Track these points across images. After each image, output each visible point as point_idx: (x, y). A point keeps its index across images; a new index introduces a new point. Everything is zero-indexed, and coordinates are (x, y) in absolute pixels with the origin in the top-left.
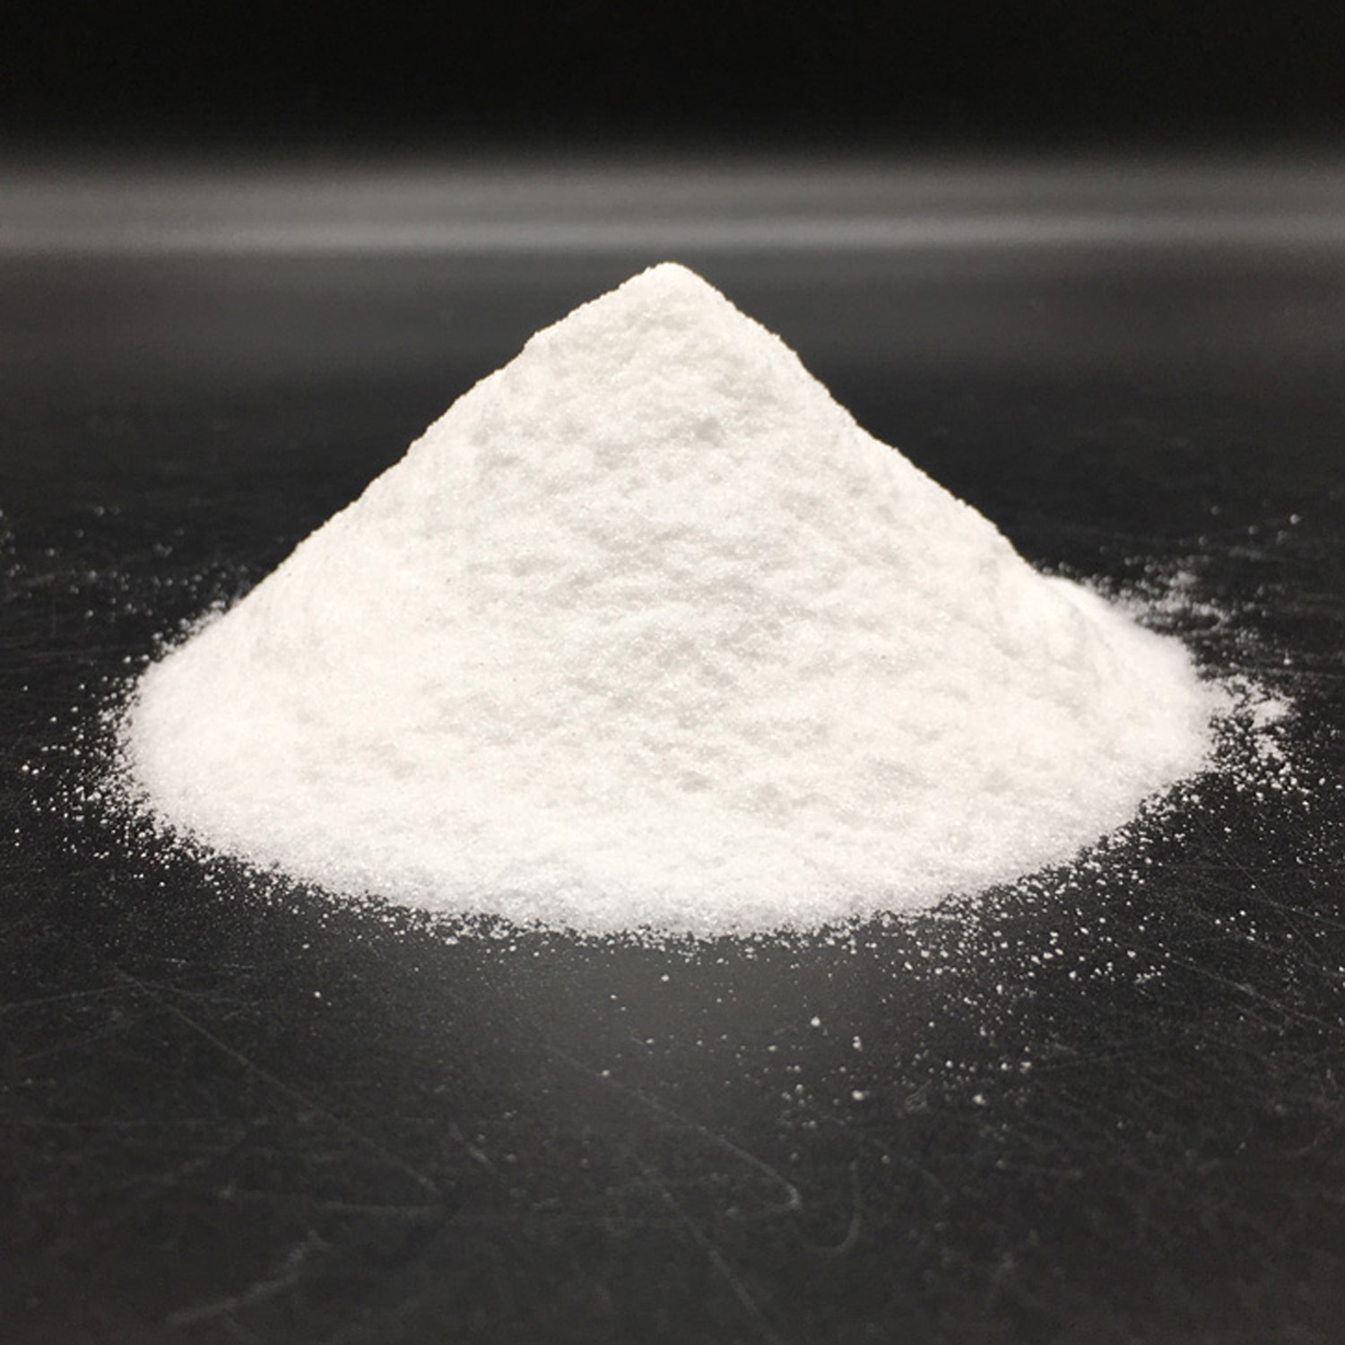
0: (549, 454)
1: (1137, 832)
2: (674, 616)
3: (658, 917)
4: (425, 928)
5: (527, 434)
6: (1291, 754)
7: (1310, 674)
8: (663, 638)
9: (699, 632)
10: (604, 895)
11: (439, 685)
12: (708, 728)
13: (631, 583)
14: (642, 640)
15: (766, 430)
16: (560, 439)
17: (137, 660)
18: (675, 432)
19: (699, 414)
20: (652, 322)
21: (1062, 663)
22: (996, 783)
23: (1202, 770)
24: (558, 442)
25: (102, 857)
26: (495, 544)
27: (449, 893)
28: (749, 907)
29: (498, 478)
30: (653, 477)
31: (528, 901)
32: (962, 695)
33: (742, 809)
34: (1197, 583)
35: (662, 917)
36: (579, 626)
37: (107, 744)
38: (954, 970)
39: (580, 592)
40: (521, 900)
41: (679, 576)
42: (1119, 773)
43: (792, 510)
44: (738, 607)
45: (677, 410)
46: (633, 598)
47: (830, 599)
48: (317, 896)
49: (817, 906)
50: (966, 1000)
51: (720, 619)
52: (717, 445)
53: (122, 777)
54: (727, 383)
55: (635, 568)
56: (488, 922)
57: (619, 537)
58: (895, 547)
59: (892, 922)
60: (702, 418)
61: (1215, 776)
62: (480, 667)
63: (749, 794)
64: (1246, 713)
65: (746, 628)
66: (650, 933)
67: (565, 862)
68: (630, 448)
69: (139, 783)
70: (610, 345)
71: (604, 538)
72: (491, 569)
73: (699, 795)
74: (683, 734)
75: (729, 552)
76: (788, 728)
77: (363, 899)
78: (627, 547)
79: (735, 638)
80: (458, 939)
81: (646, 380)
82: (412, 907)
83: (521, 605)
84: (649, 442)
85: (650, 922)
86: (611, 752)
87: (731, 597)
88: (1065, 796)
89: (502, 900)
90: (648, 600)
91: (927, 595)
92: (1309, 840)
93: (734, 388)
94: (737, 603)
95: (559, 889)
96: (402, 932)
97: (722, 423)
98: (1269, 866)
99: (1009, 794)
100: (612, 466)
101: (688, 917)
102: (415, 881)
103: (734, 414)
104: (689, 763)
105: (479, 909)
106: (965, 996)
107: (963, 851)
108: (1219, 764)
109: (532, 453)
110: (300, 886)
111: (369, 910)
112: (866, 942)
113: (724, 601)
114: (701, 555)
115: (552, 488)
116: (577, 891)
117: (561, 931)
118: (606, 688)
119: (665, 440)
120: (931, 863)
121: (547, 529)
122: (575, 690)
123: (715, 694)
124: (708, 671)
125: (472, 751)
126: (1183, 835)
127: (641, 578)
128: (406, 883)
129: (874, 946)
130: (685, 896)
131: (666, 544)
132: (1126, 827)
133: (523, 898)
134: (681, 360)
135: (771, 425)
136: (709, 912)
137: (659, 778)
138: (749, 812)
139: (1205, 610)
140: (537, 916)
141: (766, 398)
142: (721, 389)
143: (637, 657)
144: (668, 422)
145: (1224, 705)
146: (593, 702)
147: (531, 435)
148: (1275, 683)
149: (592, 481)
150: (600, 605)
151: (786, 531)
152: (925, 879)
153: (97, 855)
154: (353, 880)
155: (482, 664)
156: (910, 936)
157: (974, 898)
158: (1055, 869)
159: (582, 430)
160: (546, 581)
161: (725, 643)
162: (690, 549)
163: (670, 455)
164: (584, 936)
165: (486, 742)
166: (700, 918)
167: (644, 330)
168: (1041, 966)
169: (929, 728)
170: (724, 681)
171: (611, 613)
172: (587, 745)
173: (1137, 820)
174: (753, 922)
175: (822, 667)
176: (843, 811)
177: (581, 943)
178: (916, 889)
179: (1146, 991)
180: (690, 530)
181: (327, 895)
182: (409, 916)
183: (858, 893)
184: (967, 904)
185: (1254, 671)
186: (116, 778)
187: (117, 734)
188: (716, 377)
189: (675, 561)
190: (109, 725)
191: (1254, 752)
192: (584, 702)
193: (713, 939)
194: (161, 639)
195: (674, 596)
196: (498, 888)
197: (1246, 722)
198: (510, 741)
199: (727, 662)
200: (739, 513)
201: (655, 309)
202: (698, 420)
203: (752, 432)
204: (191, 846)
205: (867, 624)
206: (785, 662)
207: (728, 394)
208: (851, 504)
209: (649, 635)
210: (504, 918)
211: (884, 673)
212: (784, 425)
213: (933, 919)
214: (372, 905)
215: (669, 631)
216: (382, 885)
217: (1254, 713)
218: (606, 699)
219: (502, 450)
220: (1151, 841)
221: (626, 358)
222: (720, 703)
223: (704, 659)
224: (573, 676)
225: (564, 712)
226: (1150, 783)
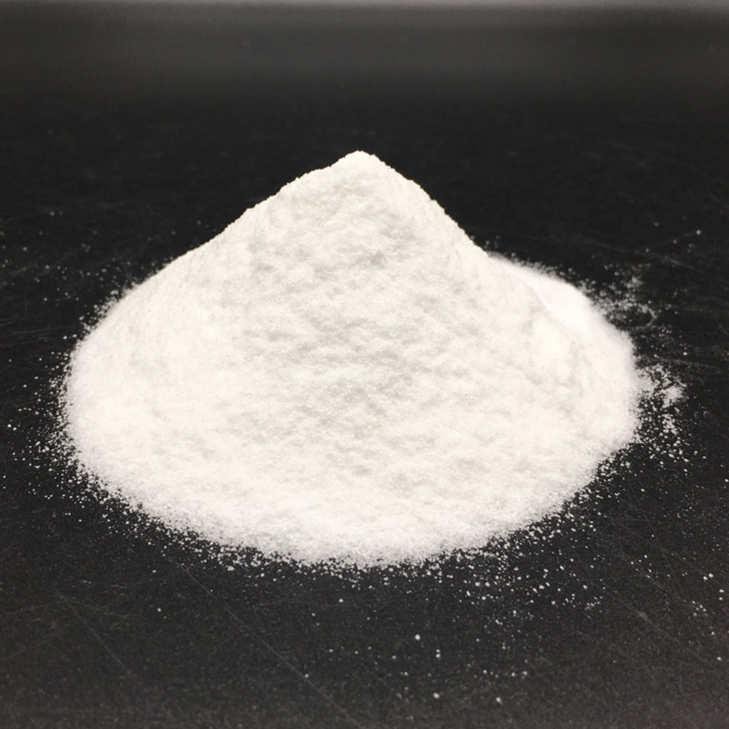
0: (289, 268)
1: (595, 491)
2: (354, 373)
3: (339, 553)
4: (217, 558)
5: (278, 253)
6: (681, 430)
7: (697, 364)
8: (348, 386)
9: (368, 383)
10: (311, 538)
11: (227, 404)
12: (371, 439)
13: (333, 352)
14: (337, 387)
15: (409, 257)
16: (296, 259)
17: (70, 338)
18: (359, 261)
19: (372, 250)
20: (349, 191)
21: (563, 384)
22: (523, 466)
23: (632, 441)
24: (294, 260)
25: (49, 498)
26: (259, 320)
27: (230, 533)
28: (387, 547)
29: (261, 277)
30: (346, 287)
31: (271, 540)
32: (507, 414)
33: (387, 487)
34: (641, 287)
35: (341, 553)
36: (303, 375)
37: (53, 406)
38: (492, 597)
39: (304, 354)
40: (267, 539)
41: (358, 349)
42: (589, 448)
43: (421, 306)
44: (389, 368)
45: (361, 247)
46: (333, 360)
47: (439, 361)
48: (161, 531)
49: (423, 547)
50: (497, 621)
51: (379, 374)
52: (382, 267)
53: (61, 433)
54: (389, 229)
55: (334, 342)
56: (251, 552)
57: (327, 323)
58: (477, 324)
59: (462, 558)
60: (374, 252)
61: (640, 445)
62: (250, 396)
63: (390, 480)
64: (660, 395)
65: (393, 380)
66: (335, 564)
67: (292, 517)
68: (334, 269)
69: (69, 438)
70: (325, 203)
71: (318, 323)
72: (257, 336)
73: (364, 478)
74: (357, 443)
75: (385, 335)
76: (413, 439)
77: (186, 534)
78: (331, 330)
79: (387, 386)
80: (234, 567)
81: (344, 227)
82: (211, 542)
83: (272, 360)
84: (345, 266)
85: (335, 557)
86: (318, 451)
87: (385, 362)
88: (558, 470)
89: (258, 538)
90: (341, 362)
91: (493, 352)
92: (685, 499)
93: (393, 232)
94: (388, 366)
95: (288, 533)
96: (205, 561)
97: (385, 254)
98: (662, 520)
99: (528, 472)
100: (324, 279)
101: (355, 553)
102: (213, 523)
103: (392, 249)
104: (359, 459)
105: (246, 544)
106: (496, 619)
107: (502, 508)
108: (642, 437)
109: (280, 264)
110: (152, 523)
111: (187, 543)
112: (447, 574)
113: (382, 364)
114: (370, 336)
115: (291, 289)
116: (297, 535)
117: (288, 561)
118: (317, 414)
119: (352, 265)
120: (485, 517)
121: (287, 315)
122: (301, 414)
123: (374, 420)
124: (372, 406)
125: (244, 445)
126: (619, 493)
127: (337, 348)
128: (208, 524)
129: (451, 577)
130: (354, 541)
131: (352, 330)
132: (589, 486)
133: (269, 538)
134: (365, 215)
135: (412, 254)
136: (366, 551)
137: (343, 468)
138: (390, 490)
139: (644, 309)
140: (276, 550)
141: (411, 237)
142: (386, 233)
143: (334, 396)
144: (356, 254)
145: (649, 390)
146: (310, 421)
147: (280, 254)
148: (678, 371)
149: (312, 287)
150: (316, 363)
151: (417, 321)
152: (481, 527)
153: (46, 496)
154: (180, 520)
155: (250, 394)
156: (470, 569)
157: (506, 540)
158: (550, 518)
159: (308, 255)
160: (287, 346)
161: (381, 389)
162: (364, 332)
163: (356, 274)
164: (300, 566)
165: (252, 441)
166: (361, 554)
167: (344, 196)
168: (537, 594)
169: (488, 437)
170: (380, 412)
171: (320, 369)
172: (305, 447)
173: (596, 480)
174: (389, 558)
175: (433, 402)
176: (439, 488)
177: (299, 571)
178: (476, 535)
179: (591, 616)
180: (365, 321)
181: (166, 531)
182: (209, 548)
183: (445, 538)
184: (502, 544)
185: (666, 361)
186: (58, 434)
187: (59, 398)
188: (384, 226)
189: (355, 339)
190: (54, 390)
191: (662, 428)
192: (305, 420)
193: (368, 569)
194: (83, 321)
195: (355, 360)
196: (256, 530)
197: (659, 402)
198: (264, 441)
199: (382, 401)
200: (393, 311)
201: (350, 183)
202: (372, 253)
203: (401, 258)
204: (96, 491)
205: (460, 374)
206: (413, 400)
207: (389, 236)
208: (454, 300)
209: (341, 384)
210: (259, 551)
211: (466, 403)
212: (420, 253)
213: (483, 555)
214: (190, 539)
215: (351, 382)
216: (195, 525)
217: (664, 395)
218: (316, 420)
219: (264, 262)
220: (602, 498)
221: (334, 212)
222: (377, 425)
223: (369, 399)
224: (299, 405)
225: (294, 427)
226: (605, 453)
